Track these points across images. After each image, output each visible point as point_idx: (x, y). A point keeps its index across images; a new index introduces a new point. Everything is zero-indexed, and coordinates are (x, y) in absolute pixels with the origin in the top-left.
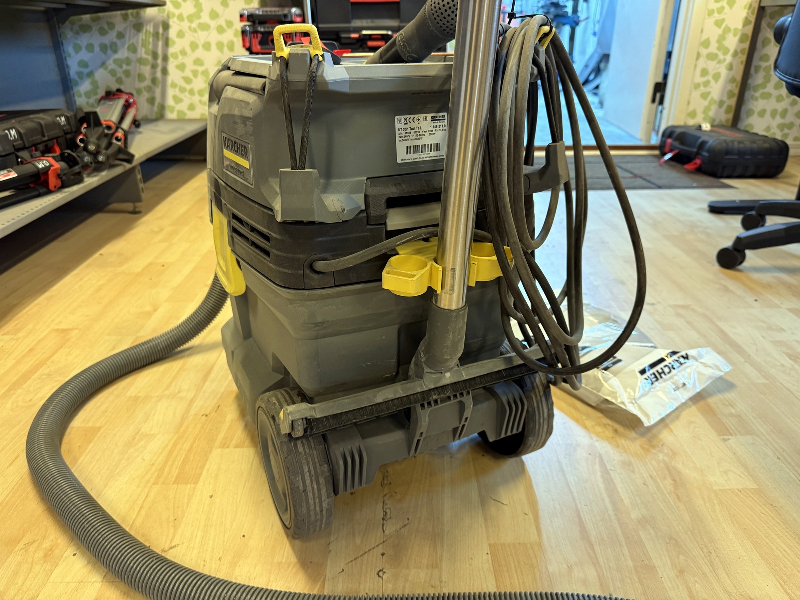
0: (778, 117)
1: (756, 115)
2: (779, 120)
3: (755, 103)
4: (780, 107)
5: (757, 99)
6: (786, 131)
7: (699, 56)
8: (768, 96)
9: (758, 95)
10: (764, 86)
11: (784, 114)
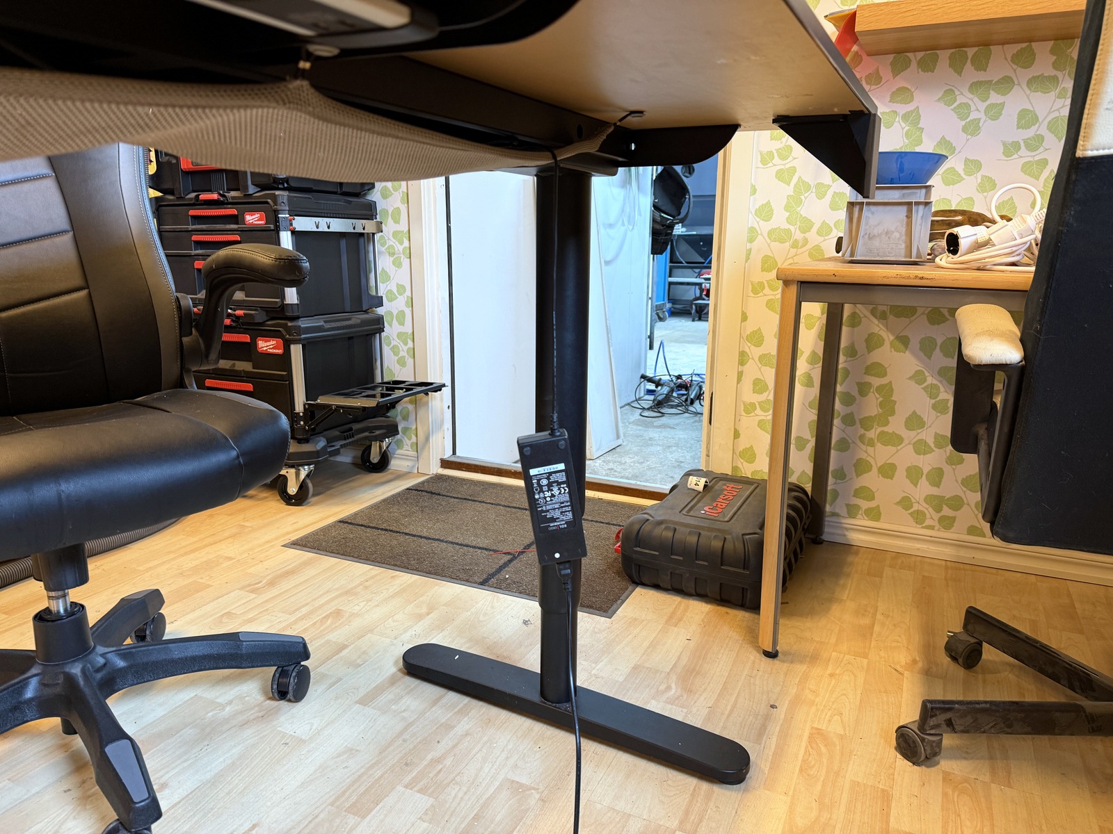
0: (923, 481)
1: (875, 470)
2: (925, 488)
3: (870, 450)
4: (927, 462)
5: (871, 443)
6: (947, 511)
7: (743, 359)
8: (894, 440)
9: (871, 434)
10: (883, 420)
11: (937, 477)
